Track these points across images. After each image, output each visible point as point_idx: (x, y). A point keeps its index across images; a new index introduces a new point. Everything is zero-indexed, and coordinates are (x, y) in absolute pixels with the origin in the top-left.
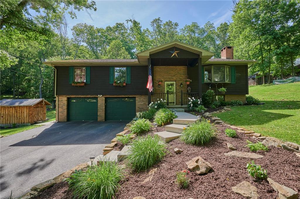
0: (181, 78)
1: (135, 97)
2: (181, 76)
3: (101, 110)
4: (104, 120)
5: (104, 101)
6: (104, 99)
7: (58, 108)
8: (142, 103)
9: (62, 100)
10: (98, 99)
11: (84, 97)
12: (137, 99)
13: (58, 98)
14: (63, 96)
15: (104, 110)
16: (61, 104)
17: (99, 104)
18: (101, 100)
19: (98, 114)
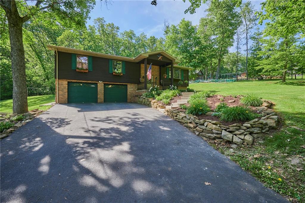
0: (156, 74)
1: (127, 85)
2: (156, 73)
3: (101, 94)
4: (103, 102)
5: (103, 86)
6: (103, 85)
7: (58, 91)
8: (132, 89)
9: (62, 84)
10: (98, 85)
11: (85, 82)
12: (128, 86)
13: (58, 82)
14: (64, 80)
15: (103, 94)
16: (61, 87)
17: (99, 89)
18: (101, 85)
19: (98, 97)
